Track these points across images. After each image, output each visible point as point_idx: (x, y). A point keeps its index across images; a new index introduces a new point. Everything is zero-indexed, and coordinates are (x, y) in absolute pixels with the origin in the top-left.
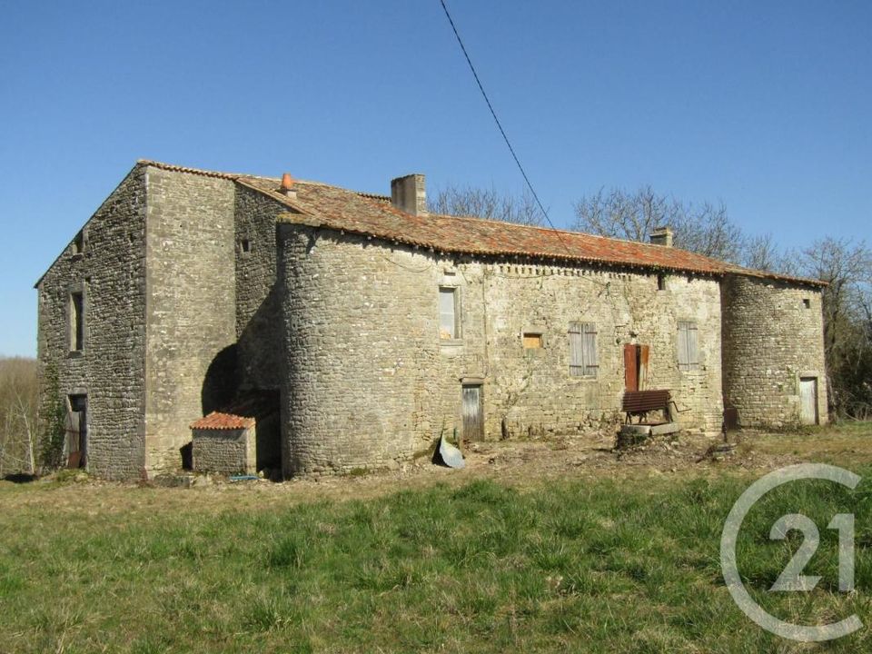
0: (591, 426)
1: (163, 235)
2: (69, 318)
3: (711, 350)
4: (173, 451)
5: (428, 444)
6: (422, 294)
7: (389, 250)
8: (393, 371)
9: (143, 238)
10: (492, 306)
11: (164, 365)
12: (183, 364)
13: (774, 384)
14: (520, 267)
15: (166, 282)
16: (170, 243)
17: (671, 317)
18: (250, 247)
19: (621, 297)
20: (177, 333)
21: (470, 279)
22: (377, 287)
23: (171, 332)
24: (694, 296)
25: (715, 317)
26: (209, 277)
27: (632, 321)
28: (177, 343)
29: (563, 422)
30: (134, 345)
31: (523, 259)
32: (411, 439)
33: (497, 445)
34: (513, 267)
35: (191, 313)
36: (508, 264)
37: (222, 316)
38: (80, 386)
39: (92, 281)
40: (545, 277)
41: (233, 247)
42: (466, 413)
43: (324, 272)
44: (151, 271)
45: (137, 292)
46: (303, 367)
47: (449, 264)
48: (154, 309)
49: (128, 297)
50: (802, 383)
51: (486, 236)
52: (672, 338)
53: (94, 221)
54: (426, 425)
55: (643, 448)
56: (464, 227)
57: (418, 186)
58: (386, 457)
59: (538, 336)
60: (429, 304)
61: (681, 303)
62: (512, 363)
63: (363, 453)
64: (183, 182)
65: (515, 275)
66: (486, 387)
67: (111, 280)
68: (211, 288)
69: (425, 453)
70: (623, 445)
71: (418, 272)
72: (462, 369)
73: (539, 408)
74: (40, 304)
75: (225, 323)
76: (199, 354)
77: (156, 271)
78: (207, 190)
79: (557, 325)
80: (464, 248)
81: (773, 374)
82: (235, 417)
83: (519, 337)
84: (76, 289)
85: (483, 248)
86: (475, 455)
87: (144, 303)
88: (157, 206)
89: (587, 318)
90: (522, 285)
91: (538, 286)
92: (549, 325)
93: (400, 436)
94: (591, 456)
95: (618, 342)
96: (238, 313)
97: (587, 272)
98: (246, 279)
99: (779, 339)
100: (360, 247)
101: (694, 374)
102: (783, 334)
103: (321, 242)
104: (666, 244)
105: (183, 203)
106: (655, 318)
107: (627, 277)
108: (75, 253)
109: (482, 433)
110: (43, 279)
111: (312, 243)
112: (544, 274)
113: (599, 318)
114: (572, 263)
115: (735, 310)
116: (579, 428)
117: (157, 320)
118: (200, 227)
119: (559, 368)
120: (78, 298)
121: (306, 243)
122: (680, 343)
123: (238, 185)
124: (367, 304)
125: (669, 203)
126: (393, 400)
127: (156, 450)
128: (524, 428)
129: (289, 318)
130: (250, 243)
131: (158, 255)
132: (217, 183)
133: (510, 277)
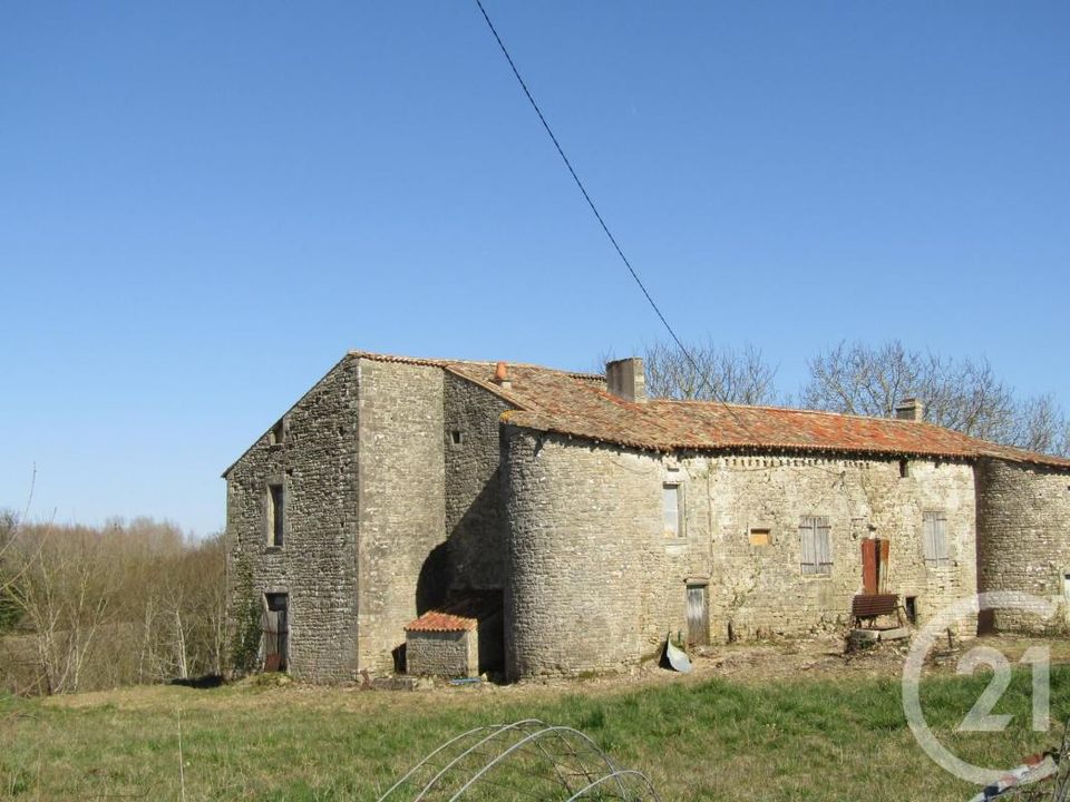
0: (825, 629)
1: (375, 429)
2: (266, 511)
3: (963, 543)
4: (385, 654)
5: (655, 648)
6: (648, 496)
7: (616, 453)
8: (620, 574)
9: (355, 432)
10: (717, 502)
11: (376, 564)
12: (395, 562)
13: (1035, 582)
14: (746, 459)
15: (377, 477)
16: (381, 437)
17: (916, 508)
18: (461, 439)
19: (858, 487)
20: (388, 530)
21: (694, 474)
22: (604, 490)
23: (382, 528)
24: (942, 483)
25: (968, 506)
26: (418, 471)
27: (870, 512)
28: (388, 541)
29: (794, 625)
30: (344, 544)
31: (749, 451)
32: (639, 643)
33: (724, 649)
34: (739, 459)
35: (402, 509)
36: (733, 457)
37: (432, 511)
38: (281, 584)
39: (294, 473)
40: (774, 469)
41: (442, 438)
42: (690, 616)
43: (552, 475)
44: (363, 467)
45: (348, 487)
46: (529, 569)
47: (671, 460)
48: (366, 506)
49: (337, 492)
50: (1067, 581)
51: (709, 424)
52: (916, 530)
53: (296, 410)
54: (653, 628)
55: (872, 653)
56: (686, 414)
57: (636, 370)
58: (614, 660)
59: (766, 532)
60: (655, 506)
61: (927, 491)
62: (738, 561)
63: (591, 656)
64: (394, 373)
65: (741, 468)
66: (711, 588)
67: (317, 474)
68: (420, 482)
69: (652, 656)
70: (852, 650)
71: (644, 474)
72: (687, 569)
73: (768, 609)
74: (229, 495)
75: (434, 519)
76: (410, 552)
77: (369, 466)
78: (418, 379)
79: (788, 520)
80: (687, 443)
81: (1033, 570)
82: (453, 618)
83: (746, 534)
84: (275, 482)
85: (708, 442)
86: (702, 659)
87: (356, 499)
88: (370, 400)
89: (821, 511)
90: (748, 478)
91: (766, 479)
92: (778, 519)
93: (628, 639)
94: (820, 660)
95: (855, 536)
96: (447, 508)
97: (820, 461)
98: (456, 472)
99: (1041, 531)
100: (587, 450)
101: (944, 571)
102: (1045, 525)
103: (548, 445)
104: (914, 418)
105: (393, 395)
106: (897, 509)
107: (865, 464)
108: (273, 443)
109: (708, 635)
110: (232, 468)
111: (539, 446)
112: (772, 465)
113: (834, 510)
114: (803, 452)
115: (990, 498)
116: (812, 631)
117: (368, 517)
118: (410, 419)
119: (789, 566)
120: (277, 491)
121: (533, 447)
122: (927, 536)
123: (447, 372)
124: (594, 507)
125: (924, 359)
126: (620, 603)
127: (368, 653)
128: (752, 631)
129: (515, 519)
130: (461, 435)
131: (370, 450)
132: (426, 371)
133: (736, 471)
